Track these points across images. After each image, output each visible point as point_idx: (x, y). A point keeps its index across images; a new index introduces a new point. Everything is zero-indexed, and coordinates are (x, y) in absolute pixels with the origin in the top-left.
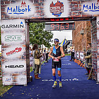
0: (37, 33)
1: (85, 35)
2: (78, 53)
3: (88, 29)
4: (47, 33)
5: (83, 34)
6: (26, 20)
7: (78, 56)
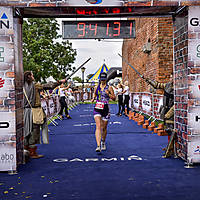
0: (36, 49)
1: (155, 55)
2: (136, 97)
3: (161, 41)
4: (60, 49)
5: (148, 52)
6: (14, 9)
7: (137, 105)
